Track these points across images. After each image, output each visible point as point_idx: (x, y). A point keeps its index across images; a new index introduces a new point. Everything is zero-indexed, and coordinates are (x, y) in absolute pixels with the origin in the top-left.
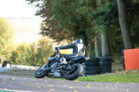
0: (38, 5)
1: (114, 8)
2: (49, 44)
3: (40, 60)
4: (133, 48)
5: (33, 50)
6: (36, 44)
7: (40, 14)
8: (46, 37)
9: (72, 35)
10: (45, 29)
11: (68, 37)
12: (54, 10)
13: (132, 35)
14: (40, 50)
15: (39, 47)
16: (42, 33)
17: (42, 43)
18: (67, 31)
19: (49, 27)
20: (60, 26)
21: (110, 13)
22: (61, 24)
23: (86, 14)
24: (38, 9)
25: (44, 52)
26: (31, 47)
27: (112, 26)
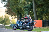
0: (5, 3)
1: (32, 5)
2: (8, 17)
3: (4, 22)
4: (38, 19)
5: (2, 19)
6: (3, 17)
7: (5, 6)
8: (7, 14)
9: (16, 14)
10: (7, 12)
11: (15, 15)
12: (10, 5)
13: (37, 15)
14: (5, 19)
15: (4, 18)
16: (6, 13)
17: (6, 16)
18: (15, 13)
19: (8, 11)
20: (12, 11)
21: (30, 7)
22: (13, 10)
23: (22, 7)
24: (5, 4)
25: (6, 19)
26: (2, 17)
27: (30, 11)
